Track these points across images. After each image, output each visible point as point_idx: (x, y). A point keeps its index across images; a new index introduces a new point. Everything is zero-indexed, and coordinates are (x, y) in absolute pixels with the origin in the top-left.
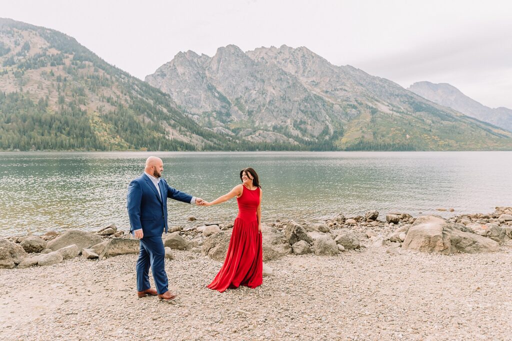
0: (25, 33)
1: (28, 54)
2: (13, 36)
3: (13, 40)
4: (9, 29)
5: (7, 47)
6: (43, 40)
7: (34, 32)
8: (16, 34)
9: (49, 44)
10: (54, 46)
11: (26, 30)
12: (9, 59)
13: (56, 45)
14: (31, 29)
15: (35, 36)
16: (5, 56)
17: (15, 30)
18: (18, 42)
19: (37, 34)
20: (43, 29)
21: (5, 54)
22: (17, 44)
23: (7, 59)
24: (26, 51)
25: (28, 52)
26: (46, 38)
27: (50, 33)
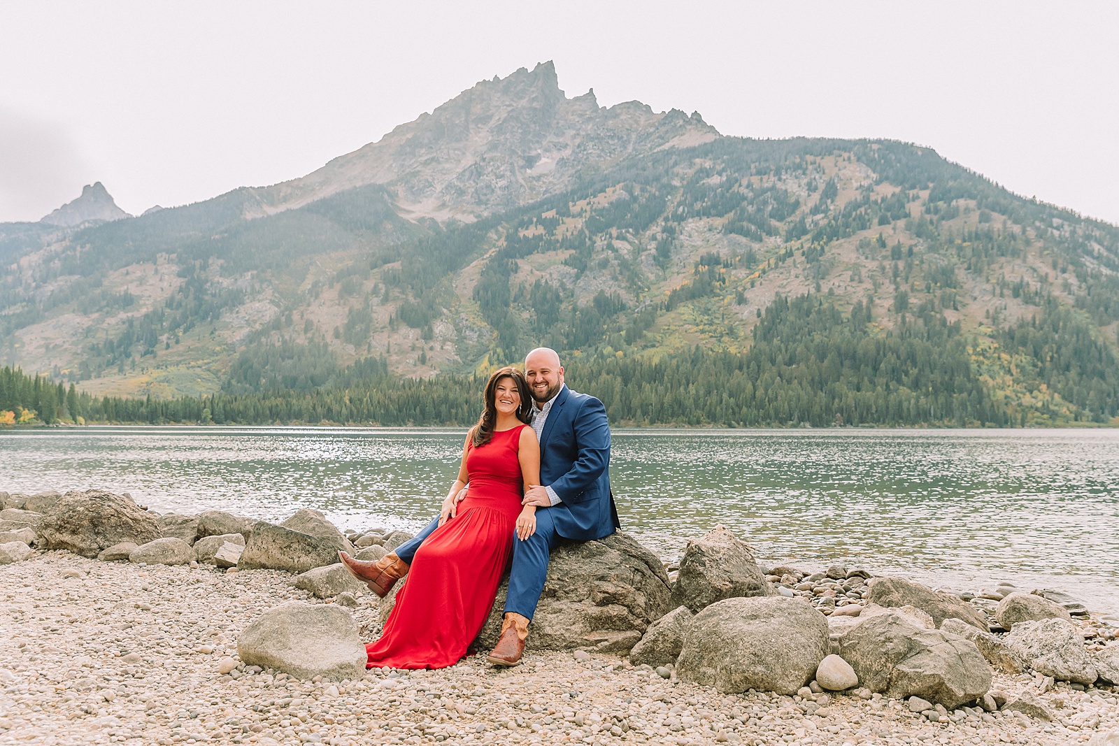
0: (827, 162)
1: (832, 207)
2: (804, 174)
3: (804, 181)
4: (798, 160)
5: (792, 200)
6: (864, 167)
7: (846, 155)
8: (810, 167)
9: (874, 176)
10: (887, 178)
11: (830, 154)
12: (796, 225)
13: (891, 173)
14: (839, 149)
15: (846, 163)
16: (789, 219)
17: (809, 158)
18: (814, 184)
19: (852, 158)
20: (864, 143)
21: (790, 215)
22: (811, 188)
23: (792, 225)
24: (829, 201)
25: (832, 202)
26: (871, 163)
27: (879, 149)
